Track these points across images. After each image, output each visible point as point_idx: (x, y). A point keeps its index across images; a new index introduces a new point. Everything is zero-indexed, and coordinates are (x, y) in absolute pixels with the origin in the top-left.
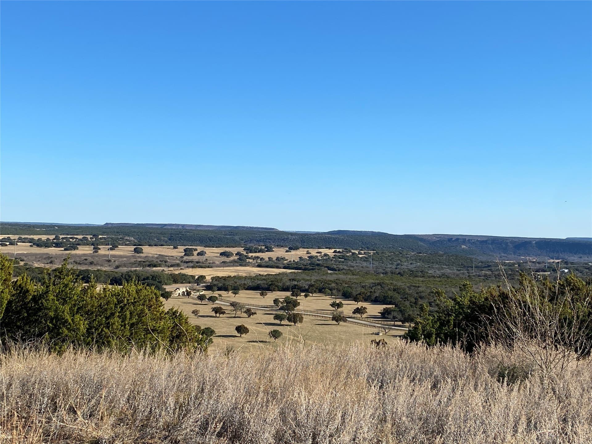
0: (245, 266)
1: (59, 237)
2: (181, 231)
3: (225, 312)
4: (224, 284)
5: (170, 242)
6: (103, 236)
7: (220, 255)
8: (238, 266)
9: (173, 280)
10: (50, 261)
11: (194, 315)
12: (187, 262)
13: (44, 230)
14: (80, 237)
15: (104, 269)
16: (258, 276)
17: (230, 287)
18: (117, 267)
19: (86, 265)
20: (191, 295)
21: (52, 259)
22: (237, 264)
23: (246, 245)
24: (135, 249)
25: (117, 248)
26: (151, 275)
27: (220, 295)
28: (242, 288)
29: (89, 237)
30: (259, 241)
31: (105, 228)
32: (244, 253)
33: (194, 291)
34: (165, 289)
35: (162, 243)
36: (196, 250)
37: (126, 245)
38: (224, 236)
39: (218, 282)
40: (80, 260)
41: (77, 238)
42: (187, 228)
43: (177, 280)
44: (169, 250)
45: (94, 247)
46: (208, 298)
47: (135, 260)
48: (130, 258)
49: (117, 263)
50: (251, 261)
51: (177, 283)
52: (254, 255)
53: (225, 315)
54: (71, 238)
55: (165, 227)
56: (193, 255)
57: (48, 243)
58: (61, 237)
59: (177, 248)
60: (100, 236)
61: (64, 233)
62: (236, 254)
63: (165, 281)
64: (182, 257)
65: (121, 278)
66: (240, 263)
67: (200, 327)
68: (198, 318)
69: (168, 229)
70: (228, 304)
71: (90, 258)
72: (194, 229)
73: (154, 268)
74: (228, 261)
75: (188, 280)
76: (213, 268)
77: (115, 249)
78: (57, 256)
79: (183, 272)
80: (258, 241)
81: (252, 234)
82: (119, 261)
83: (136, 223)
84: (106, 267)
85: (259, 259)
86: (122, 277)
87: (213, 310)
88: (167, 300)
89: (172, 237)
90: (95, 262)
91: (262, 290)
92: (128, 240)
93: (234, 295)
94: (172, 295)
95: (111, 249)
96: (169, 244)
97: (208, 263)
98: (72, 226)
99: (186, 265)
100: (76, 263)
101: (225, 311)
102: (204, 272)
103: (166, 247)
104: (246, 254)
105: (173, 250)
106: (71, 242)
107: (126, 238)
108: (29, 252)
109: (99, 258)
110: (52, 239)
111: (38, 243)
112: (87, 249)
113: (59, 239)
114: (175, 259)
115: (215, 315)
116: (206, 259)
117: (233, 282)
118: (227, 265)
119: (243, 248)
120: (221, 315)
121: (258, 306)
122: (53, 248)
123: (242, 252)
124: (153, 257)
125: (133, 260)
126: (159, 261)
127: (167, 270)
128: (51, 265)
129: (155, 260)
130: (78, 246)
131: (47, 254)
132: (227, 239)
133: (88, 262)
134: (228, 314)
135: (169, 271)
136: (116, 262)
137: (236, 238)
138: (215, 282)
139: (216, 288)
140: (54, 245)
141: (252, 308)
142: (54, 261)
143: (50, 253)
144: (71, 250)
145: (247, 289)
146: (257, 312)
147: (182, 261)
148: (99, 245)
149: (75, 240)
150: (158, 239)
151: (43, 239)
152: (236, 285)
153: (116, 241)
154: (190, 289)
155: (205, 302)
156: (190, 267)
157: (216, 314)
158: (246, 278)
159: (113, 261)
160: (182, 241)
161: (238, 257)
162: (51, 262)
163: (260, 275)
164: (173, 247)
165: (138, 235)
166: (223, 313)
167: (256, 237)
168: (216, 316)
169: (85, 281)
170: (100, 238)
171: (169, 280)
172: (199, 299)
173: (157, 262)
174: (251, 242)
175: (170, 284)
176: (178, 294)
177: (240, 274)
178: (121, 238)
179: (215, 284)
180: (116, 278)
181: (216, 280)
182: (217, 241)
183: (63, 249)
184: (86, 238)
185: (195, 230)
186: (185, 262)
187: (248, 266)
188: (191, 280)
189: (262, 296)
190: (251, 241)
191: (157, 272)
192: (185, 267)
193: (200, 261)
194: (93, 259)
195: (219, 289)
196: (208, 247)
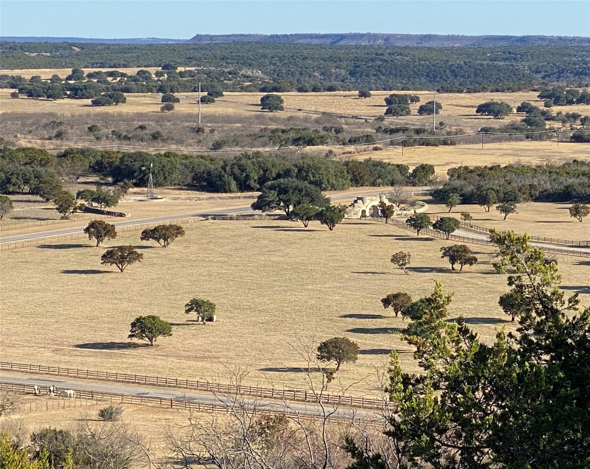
0: (540, 138)
1: (83, 72)
2: (380, 52)
3: (476, 260)
4: (479, 188)
5: (353, 80)
6: (188, 69)
7: (477, 111)
8: (521, 140)
9: (350, 177)
10: (55, 131)
11: (396, 266)
12: (392, 131)
13: (48, 54)
14: (132, 71)
15: (185, 150)
16: (569, 164)
17: (492, 195)
18: (217, 146)
19: (142, 140)
20: (394, 216)
21: (62, 128)
22: (519, 135)
23: (546, 85)
24: (263, 100)
25: (220, 98)
26: (296, 166)
27: (466, 216)
28: (525, 196)
29: (152, 70)
30: (582, 73)
31: (194, 49)
32: (541, 105)
33: (402, 205)
34: (328, 200)
35: (334, 83)
36: (415, 99)
37: (243, 89)
38: (491, 63)
39: (462, 182)
40: (128, 128)
41: (123, 75)
42: (398, 44)
43: (361, 178)
44: (349, 100)
45: (164, 96)
46: (434, 222)
47: (262, 127)
48: (251, 123)
49: (217, 136)
50: (557, 125)
51: (362, 185)
52: (566, 109)
53: (474, 267)
54: (111, 74)
55: (342, 43)
56: (408, 113)
57: (53, 89)
58: (87, 71)
59: (369, 95)
60: (180, 69)
61: (93, 61)
62: (519, 109)
63: (331, 180)
64: (381, 119)
65: (223, 173)
66: (528, 130)
67: (409, 298)
68: (406, 273)
69: (348, 47)
70: (485, 238)
71: (153, 123)
72: (416, 45)
73: (308, 148)
74: (497, 127)
75: (389, 177)
76: (456, 147)
77: (213, 101)
78: (74, 121)
79: (376, 156)
80: (578, 74)
81: (565, 55)
82: (223, 131)
83: (269, 34)
84: (191, 146)
85: (578, 122)
86: (225, 171)
87: (445, 255)
88: (331, 229)
89: (358, 66)
90: (165, 134)
91: (576, 202)
92: (248, 77)
93: (504, 215)
94: (346, 216)
95: (203, 100)
96: (351, 86)
97: (444, 132)
98: (114, 45)
99: (388, 138)
100: (119, 137)
101: (477, 256)
102: (432, 156)
103: (342, 93)
104: (545, 109)
105: (358, 101)
106: (109, 83)
107: (243, 72)
108: (9, 112)
109: (175, 124)
110: (65, 77)
111: (31, 87)
112: (147, 100)
113: (80, 78)
114: (362, 124)
115: (450, 266)
116: (441, 124)
117: (502, 181)
118: (492, 136)
119: (538, 94)
120: (466, 267)
121: (565, 243)
122: (67, 101)
123: (533, 104)
124: (306, 120)
125: (257, 128)
126: (320, 129)
127: (341, 151)
128: (59, 142)
129: (312, 128)
130: (125, 94)
131: (51, 114)
132: (499, 70)
133: (146, 134)
134: (484, 263)
135: (344, 153)
136: (216, 132)
137: (521, 67)
138: (457, 181)
139: (456, 197)
140: (68, 92)
141: (546, 249)
142: (66, 132)
143: (59, 113)
144: (109, 104)
145: (537, 199)
146: (559, 257)
147: (380, 127)
148: (174, 90)
149: (119, 79)
150: (322, 74)
151: (43, 77)
152: (509, 188)
153: (219, 81)
154: (390, 200)
155: (428, 232)
156: (398, 144)
157: (453, 264)
158: (536, 170)
159: (207, 130)
160: (384, 78)
161: (524, 115)
162: (59, 136)
163: (575, 161)
164: (357, 92)
165: (274, 64)
166: (472, 261)
167: (574, 64)
168: (453, 269)
169: (134, 181)
170: (181, 73)
171: (340, 177)
172: (412, 225)
173: (316, 131)
174: (559, 77)
175: (343, 188)
176: (360, 214)
177: (524, 160)
178: (230, 73)
179: (455, 186)
180: (209, 174)
181: (459, 177)
182: (473, 76)
183: (89, 101)
184: (147, 74)
185: (417, 48)
186: (386, 131)
187: (549, 138)
188: (398, 176)
189: (575, 215)
190: (561, 74)
191: (312, 158)
192: (387, 145)
193: (426, 128)
194: (161, 125)
195: (467, 200)
196: (447, 91)
